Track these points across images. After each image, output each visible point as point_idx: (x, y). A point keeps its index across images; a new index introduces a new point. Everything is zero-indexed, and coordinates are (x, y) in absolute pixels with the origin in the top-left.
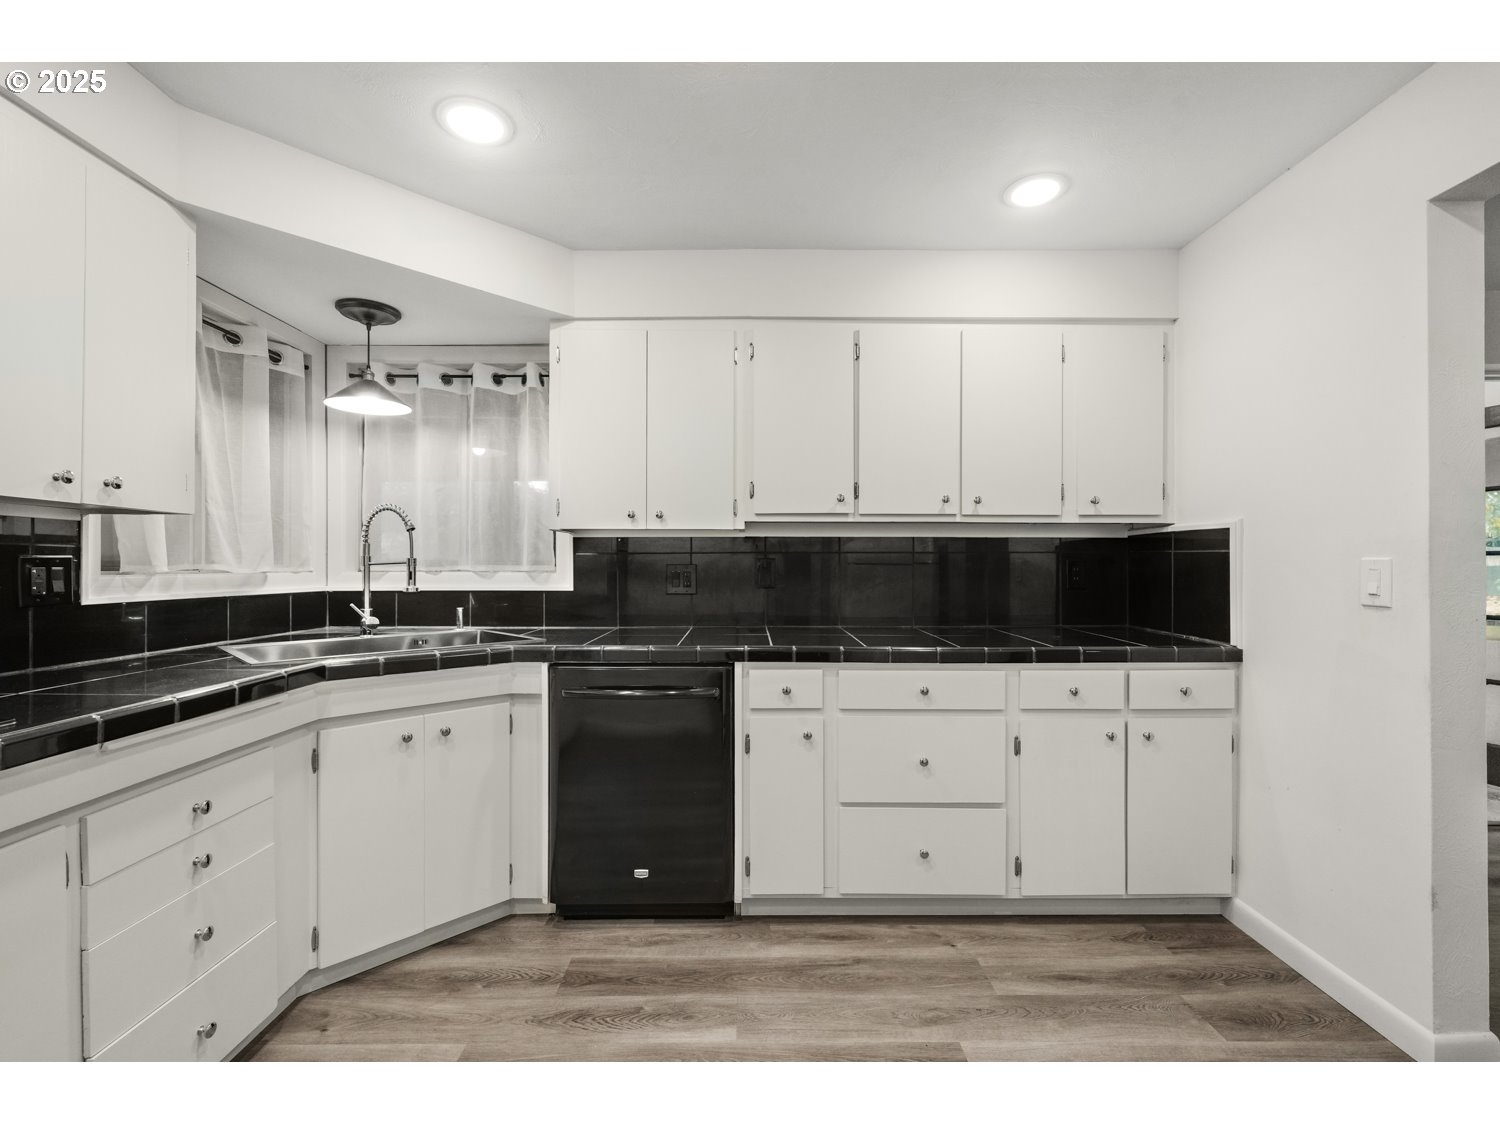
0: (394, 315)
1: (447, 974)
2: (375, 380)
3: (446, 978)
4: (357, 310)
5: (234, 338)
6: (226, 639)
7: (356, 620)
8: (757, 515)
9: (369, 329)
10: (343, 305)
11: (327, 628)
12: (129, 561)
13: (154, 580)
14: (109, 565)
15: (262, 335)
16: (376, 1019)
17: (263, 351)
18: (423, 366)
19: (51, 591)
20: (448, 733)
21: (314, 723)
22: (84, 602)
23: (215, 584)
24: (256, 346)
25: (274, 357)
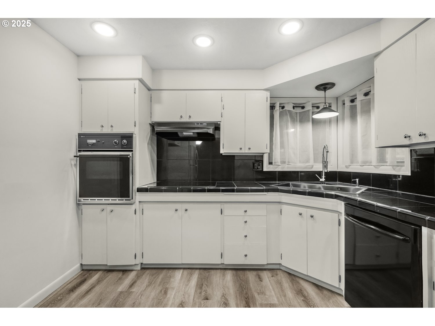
0: (333, 85)
1: (303, 290)
3: (302, 290)
4: (322, 88)
6: (299, 181)
7: (318, 180)
9: (325, 92)
10: (318, 88)
11: (337, 182)
12: (275, 163)
13: (280, 167)
14: (270, 163)
15: (310, 104)
16: (279, 283)
17: (311, 108)
18: (358, 93)
19: (258, 168)
20: (312, 217)
21: (279, 202)
22: (264, 170)
23: (296, 168)
24: (308, 107)
25: (318, 107)
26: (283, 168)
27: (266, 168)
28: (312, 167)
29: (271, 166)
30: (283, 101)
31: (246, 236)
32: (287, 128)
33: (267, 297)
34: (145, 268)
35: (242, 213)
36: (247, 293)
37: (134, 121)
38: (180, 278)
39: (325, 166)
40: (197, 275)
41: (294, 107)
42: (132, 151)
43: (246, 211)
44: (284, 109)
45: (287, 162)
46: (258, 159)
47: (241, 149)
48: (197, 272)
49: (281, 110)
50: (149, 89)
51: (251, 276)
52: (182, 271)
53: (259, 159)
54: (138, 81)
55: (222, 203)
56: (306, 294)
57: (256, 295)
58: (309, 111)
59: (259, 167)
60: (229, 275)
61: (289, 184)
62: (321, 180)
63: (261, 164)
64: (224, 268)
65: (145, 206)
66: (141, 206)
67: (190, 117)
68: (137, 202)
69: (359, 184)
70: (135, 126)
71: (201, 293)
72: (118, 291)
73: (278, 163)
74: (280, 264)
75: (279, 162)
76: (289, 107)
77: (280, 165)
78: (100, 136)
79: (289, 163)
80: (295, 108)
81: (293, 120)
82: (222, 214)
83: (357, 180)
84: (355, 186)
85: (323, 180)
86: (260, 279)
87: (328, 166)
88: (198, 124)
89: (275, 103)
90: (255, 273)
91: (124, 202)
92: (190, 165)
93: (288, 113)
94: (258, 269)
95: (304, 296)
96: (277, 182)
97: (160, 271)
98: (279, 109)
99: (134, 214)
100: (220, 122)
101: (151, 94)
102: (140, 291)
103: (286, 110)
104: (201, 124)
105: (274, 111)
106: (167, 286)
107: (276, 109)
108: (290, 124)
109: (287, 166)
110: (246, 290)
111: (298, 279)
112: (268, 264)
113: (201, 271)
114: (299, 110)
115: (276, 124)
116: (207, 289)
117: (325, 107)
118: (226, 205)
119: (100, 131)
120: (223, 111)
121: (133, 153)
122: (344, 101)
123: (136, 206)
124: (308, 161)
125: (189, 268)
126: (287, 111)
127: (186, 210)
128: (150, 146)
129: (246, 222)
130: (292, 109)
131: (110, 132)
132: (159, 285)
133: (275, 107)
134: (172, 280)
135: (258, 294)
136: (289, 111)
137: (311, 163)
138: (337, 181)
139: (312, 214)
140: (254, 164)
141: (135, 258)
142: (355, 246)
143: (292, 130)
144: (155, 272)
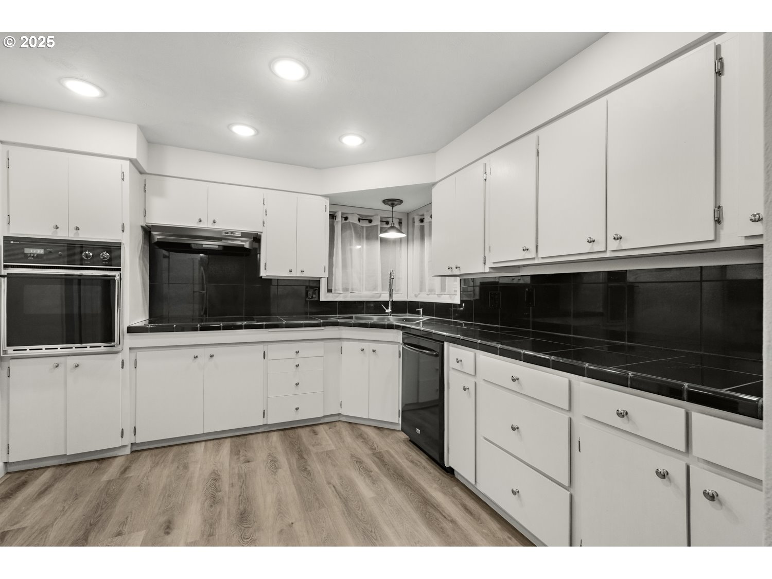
0: (401, 202)
2: (395, 226)
3: (362, 434)
4: (390, 203)
5: (370, 221)
7: (384, 312)
8: (494, 263)
9: (393, 207)
10: (385, 202)
12: (335, 290)
13: (342, 295)
14: (329, 291)
15: (378, 218)
16: (338, 433)
17: (378, 223)
18: (425, 213)
19: (312, 297)
20: (374, 351)
21: (339, 339)
22: (321, 300)
23: (361, 297)
24: (376, 222)
25: (387, 223)
26: (345, 297)
27: (324, 297)
28: (380, 296)
29: (330, 294)
30: (346, 210)
31: (297, 384)
32: (351, 245)
33: (323, 446)
34: (138, 450)
35: (293, 355)
36: (299, 448)
37: (121, 224)
38: (203, 450)
39: (391, 295)
40: (229, 444)
41: (359, 220)
42: (119, 270)
43: (297, 352)
44: (348, 221)
45: (350, 289)
46: (313, 285)
47: (291, 271)
48: (228, 440)
49: (344, 222)
50: (142, 172)
51: (304, 433)
52: (204, 443)
53: (315, 285)
54: (128, 162)
55: (264, 344)
56: (366, 436)
57: (311, 448)
58: (377, 226)
59: (314, 296)
60: (275, 437)
61: (352, 317)
62: (387, 311)
63: (317, 291)
64: (267, 430)
65: (140, 355)
66: (133, 355)
67: (214, 222)
68: (126, 350)
69: (423, 315)
70: (123, 231)
71: (238, 458)
72: (102, 480)
73: (339, 291)
74: (339, 414)
75: (341, 289)
76: (353, 219)
77: (341, 292)
78: (53, 243)
79: (353, 290)
80: (361, 220)
81: (359, 237)
82: (264, 358)
83: (421, 309)
84: (419, 317)
85: (389, 311)
86: (315, 433)
87: (393, 295)
88: (228, 233)
89: (336, 212)
90: (308, 429)
91: (102, 349)
92: (194, 292)
93: (352, 226)
94: (312, 425)
95: (364, 439)
96: (338, 315)
97: (166, 449)
98: (342, 221)
99: (121, 368)
100: (262, 232)
101: (145, 180)
102: (142, 474)
103: (349, 222)
104: (232, 233)
105: (336, 221)
106: (186, 461)
107: (337, 220)
108: (354, 241)
109: (350, 295)
110: (299, 445)
111: (358, 426)
112: (325, 417)
113: (233, 439)
114: (365, 224)
115: (337, 240)
116: (246, 453)
117: (392, 225)
118: (271, 346)
119: (50, 234)
120: (265, 218)
121: (120, 274)
122: (414, 219)
123: (125, 355)
124: (375, 288)
125: (214, 439)
126: (351, 224)
127: (212, 356)
128: (142, 262)
129: (297, 366)
130: (357, 222)
131: (72, 237)
132: (172, 463)
133: (336, 216)
134: (190, 454)
135: (313, 446)
136: (353, 224)
137: (379, 291)
138: (406, 313)
139: (374, 349)
140: (307, 292)
141: (122, 437)
142: (418, 382)
143: (359, 247)
144: (159, 451)
